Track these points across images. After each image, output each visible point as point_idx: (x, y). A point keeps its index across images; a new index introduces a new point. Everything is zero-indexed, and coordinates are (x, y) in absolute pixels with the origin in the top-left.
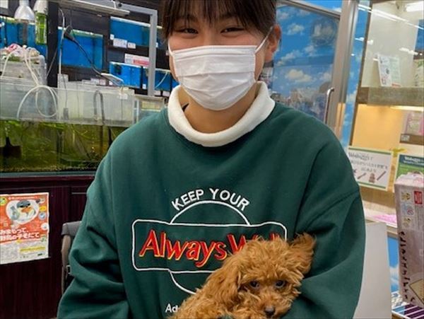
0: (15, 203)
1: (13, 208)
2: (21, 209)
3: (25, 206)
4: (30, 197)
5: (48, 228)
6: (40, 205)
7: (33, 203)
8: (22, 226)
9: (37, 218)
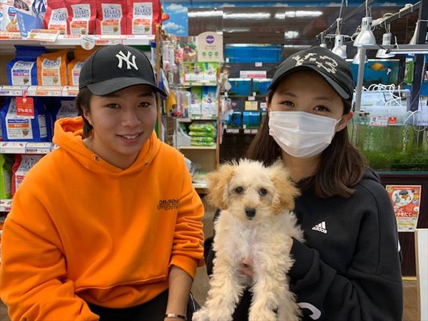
0: (398, 192)
1: (396, 195)
2: (401, 196)
3: (404, 194)
4: (408, 188)
5: (418, 210)
6: (415, 194)
7: (410, 192)
8: (401, 207)
9: (411, 203)
